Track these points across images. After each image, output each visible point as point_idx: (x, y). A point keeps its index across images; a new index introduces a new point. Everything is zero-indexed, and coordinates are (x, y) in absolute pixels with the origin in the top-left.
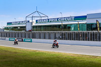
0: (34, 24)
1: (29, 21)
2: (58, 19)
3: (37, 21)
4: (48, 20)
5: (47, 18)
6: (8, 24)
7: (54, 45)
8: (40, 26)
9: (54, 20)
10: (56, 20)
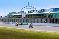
0: (27, 14)
1: (23, 12)
2: (43, 10)
3: (29, 11)
4: (37, 10)
5: (35, 10)
6: (10, 13)
8: (31, 15)
9: (41, 11)
10: (42, 11)
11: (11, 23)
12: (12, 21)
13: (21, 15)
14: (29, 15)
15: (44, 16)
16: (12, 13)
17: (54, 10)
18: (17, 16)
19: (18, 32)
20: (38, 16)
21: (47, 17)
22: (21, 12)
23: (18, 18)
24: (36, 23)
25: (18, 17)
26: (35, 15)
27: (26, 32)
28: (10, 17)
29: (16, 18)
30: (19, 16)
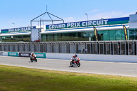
2: (81, 23)
3: (47, 26)
4: (66, 24)
7: (73, 62)
8: (53, 35)
9: (75, 24)
10: (79, 24)
11: (6, 53)
12: (9, 50)
13: (29, 36)
14: (47, 35)
15: (84, 37)
16: (8, 30)
17: (106, 23)
18: (19, 37)
19: (21, 75)
20: (68, 37)
21: (90, 38)
22: (29, 29)
23: (21, 42)
24: (64, 53)
25: (22, 40)
26: (62, 35)
27: (41, 75)
28: (3, 39)
29: (18, 41)
30: (25, 36)
